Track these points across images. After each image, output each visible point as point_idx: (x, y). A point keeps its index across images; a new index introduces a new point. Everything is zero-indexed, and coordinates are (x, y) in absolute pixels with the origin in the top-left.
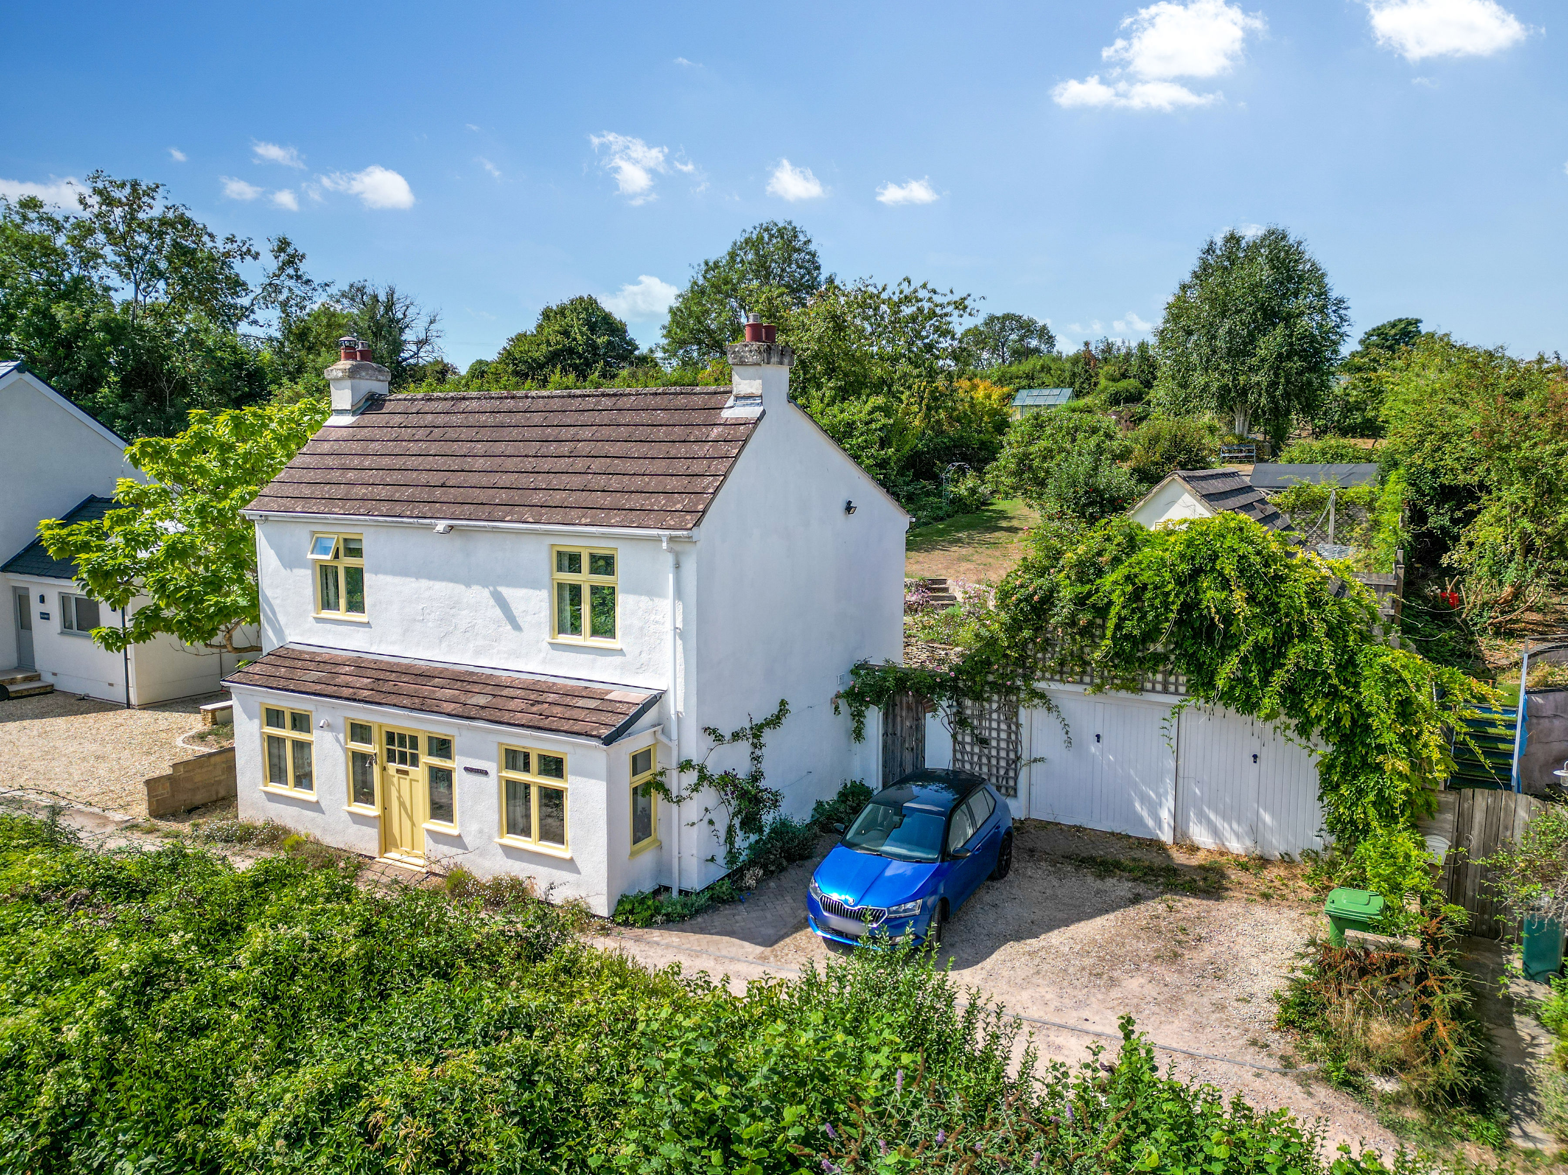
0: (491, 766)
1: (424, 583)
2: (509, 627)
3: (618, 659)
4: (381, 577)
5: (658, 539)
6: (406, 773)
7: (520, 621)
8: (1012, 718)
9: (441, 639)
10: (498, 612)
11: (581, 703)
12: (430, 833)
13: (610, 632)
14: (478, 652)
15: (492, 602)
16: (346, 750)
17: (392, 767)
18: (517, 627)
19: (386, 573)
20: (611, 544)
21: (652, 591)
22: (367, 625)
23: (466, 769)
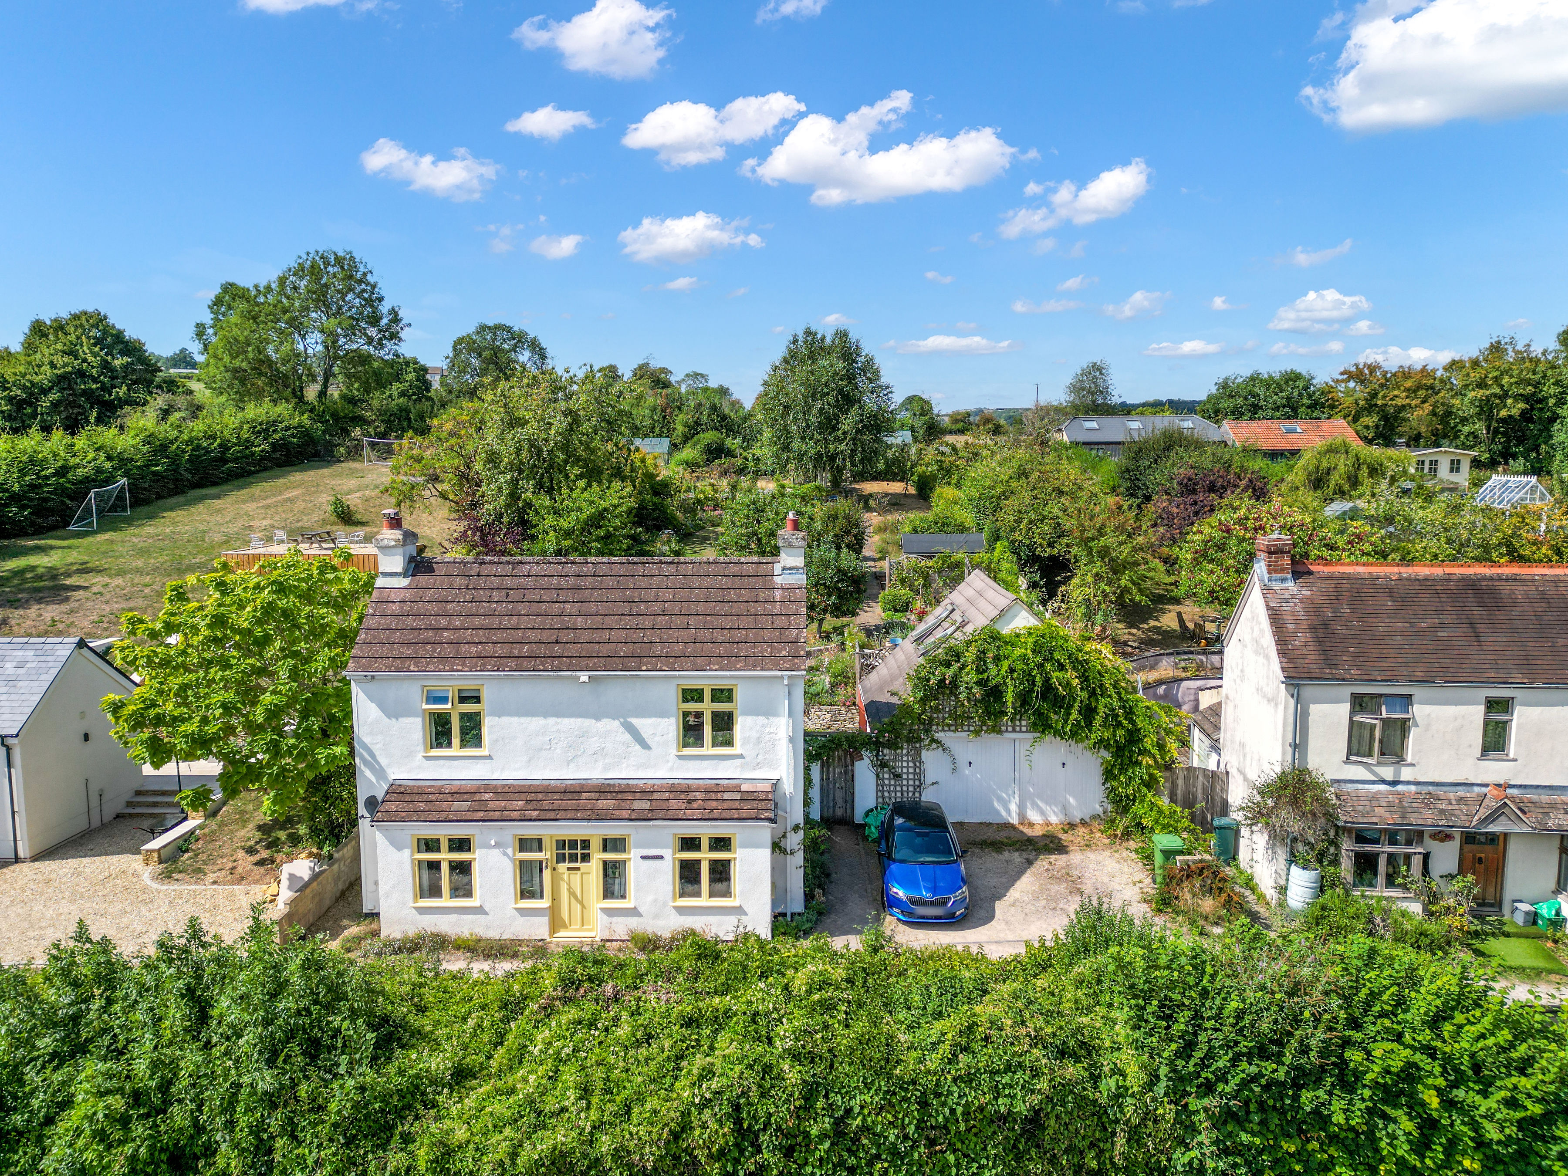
0: (667, 853)
1: (551, 721)
2: (638, 747)
3: (738, 762)
4: (505, 720)
5: (782, 677)
6: (578, 869)
7: (649, 742)
8: (917, 760)
9: (568, 763)
10: (628, 737)
11: (726, 796)
12: (603, 910)
13: (729, 743)
14: (606, 769)
15: (622, 729)
16: (513, 860)
17: (562, 867)
18: (645, 746)
19: (510, 715)
20: (733, 682)
21: (769, 712)
22: (489, 757)
23: (643, 857)
